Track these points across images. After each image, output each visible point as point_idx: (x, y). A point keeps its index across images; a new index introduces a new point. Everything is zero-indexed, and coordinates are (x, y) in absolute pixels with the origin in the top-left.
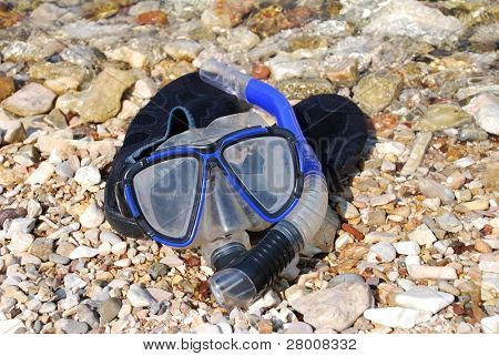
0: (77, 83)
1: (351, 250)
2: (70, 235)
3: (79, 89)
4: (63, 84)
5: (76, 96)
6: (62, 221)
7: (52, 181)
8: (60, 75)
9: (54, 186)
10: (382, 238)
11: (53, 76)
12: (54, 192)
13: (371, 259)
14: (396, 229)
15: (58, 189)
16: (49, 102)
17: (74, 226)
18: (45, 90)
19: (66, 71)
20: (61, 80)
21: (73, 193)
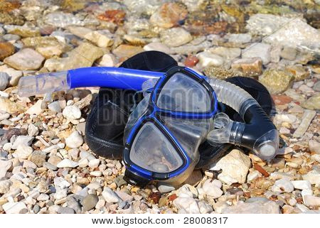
0: (60, 52)
1: (261, 182)
2: (58, 151)
3: (61, 56)
4: (50, 51)
5: (59, 61)
6: (53, 141)
7: (45, 114)
8: (48, 45)
9: (47, 117)
10: (283, 176)
11: (42, 45)
12: (47, 121)
13: (276, 189)
14: (293, 172)
15: (49, 119)
16: (39, 63)
17: (61, 145)
18: (37, 54)
19: (52, 43)
20: (49, 48)
21: (60, 123)
